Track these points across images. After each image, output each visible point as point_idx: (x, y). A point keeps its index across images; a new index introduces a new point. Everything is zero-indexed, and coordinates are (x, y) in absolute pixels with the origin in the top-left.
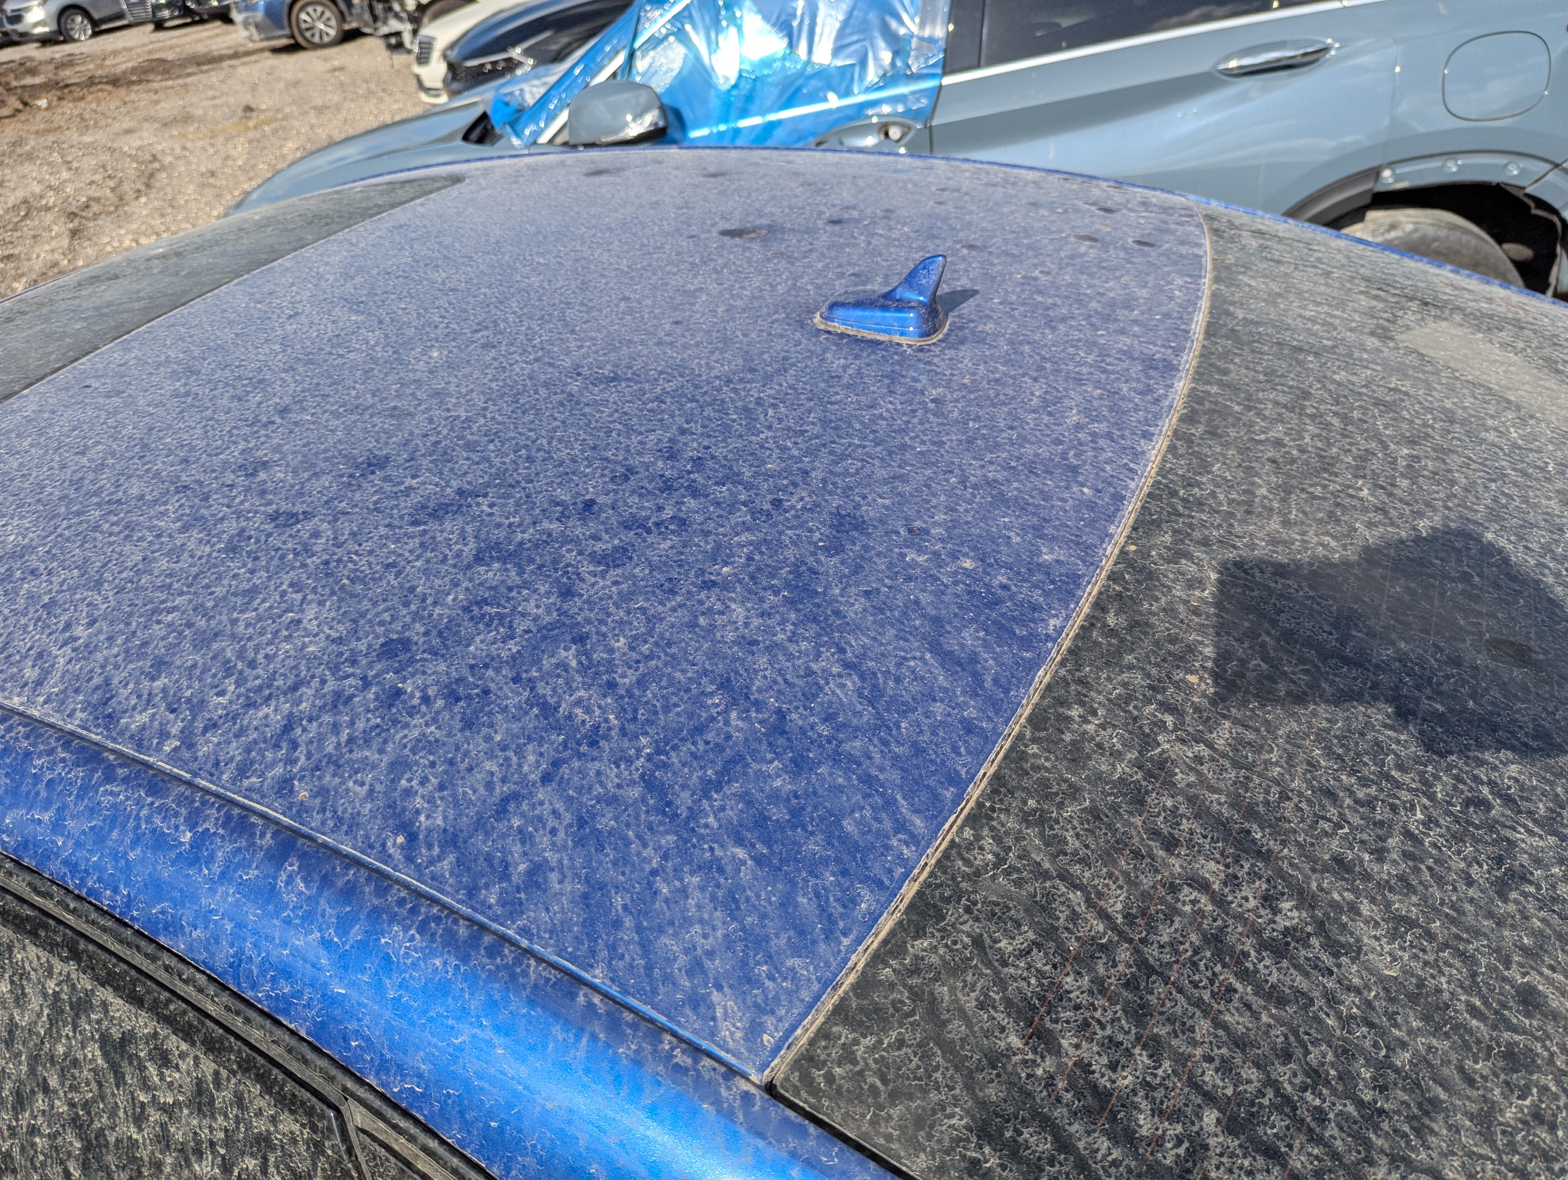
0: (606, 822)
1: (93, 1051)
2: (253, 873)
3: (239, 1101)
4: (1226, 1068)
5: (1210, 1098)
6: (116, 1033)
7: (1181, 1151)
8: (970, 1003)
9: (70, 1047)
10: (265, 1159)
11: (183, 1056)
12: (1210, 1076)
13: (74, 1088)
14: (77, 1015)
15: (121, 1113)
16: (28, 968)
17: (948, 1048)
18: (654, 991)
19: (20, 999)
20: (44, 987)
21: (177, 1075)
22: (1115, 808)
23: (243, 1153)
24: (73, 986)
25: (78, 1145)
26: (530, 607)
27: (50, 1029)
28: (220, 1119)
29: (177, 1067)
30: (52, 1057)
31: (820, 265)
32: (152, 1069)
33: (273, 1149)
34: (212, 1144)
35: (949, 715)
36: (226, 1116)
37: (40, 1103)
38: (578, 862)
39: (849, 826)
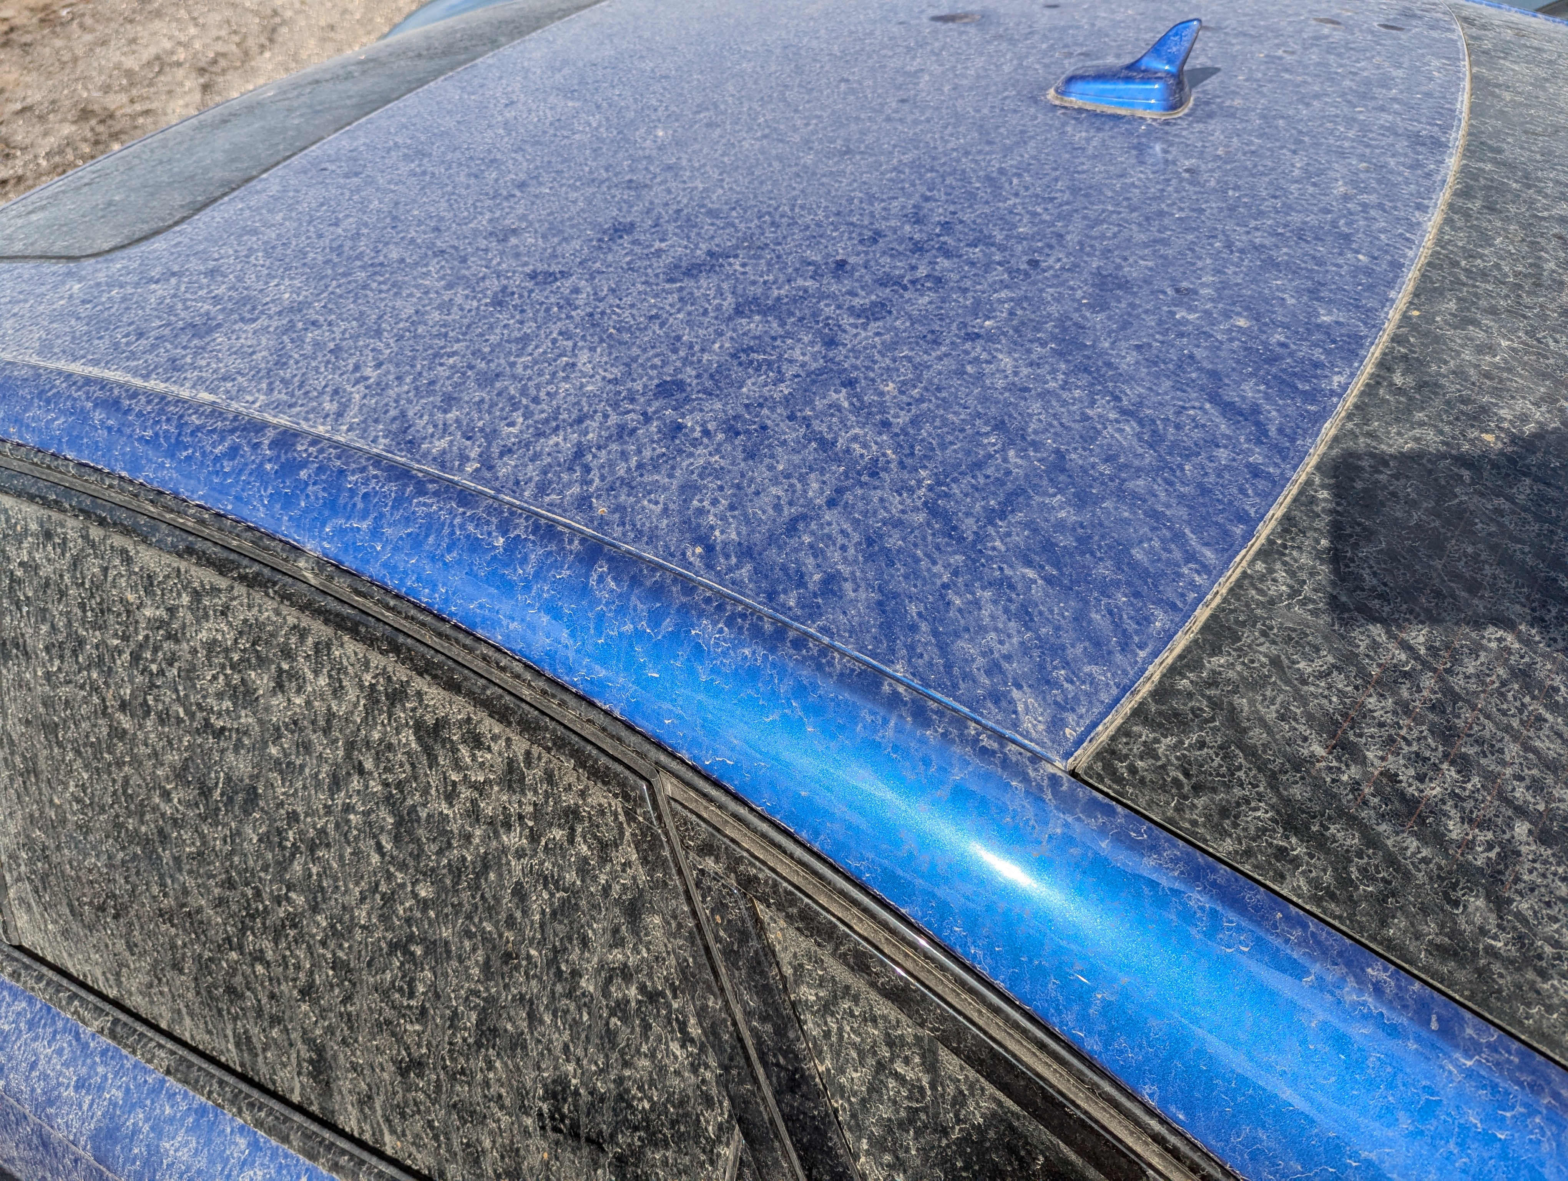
0: (894, 541)
1: (408, 736)
2: (565, 573)
3: (549, 777)
4: (1536, 786)
5: (1521, 812)
6: (430, 720)
7: (1493, 855)
8: (1270, 714)
9: (385, 733)
10: (572, 830)
11: (495, 738)
12: (1520, 793)
13: (387, 770)
14: (393, 704)
15: (433, 791)
16: (345, 663)
17: (1250, 752)
18: (955, 686)
19: (338, 691)
20: (361, 680)
21: (489, 756)
22: (1412, 551)
23: (551, 825)
24: (389, 679)
25: (391, 821)
26: (797, 354)
27: (366, 718)
28: (530, 795)
29: (489, 748)
30: (368, 742)
31: (1044, 46)
32: (464, 752)
33: (581, 820)
34: (521, 817)
35: (1234, 460)
36: (536, 792)
37: (356, 783)
38: (871, 575)
39: (1137, 554)
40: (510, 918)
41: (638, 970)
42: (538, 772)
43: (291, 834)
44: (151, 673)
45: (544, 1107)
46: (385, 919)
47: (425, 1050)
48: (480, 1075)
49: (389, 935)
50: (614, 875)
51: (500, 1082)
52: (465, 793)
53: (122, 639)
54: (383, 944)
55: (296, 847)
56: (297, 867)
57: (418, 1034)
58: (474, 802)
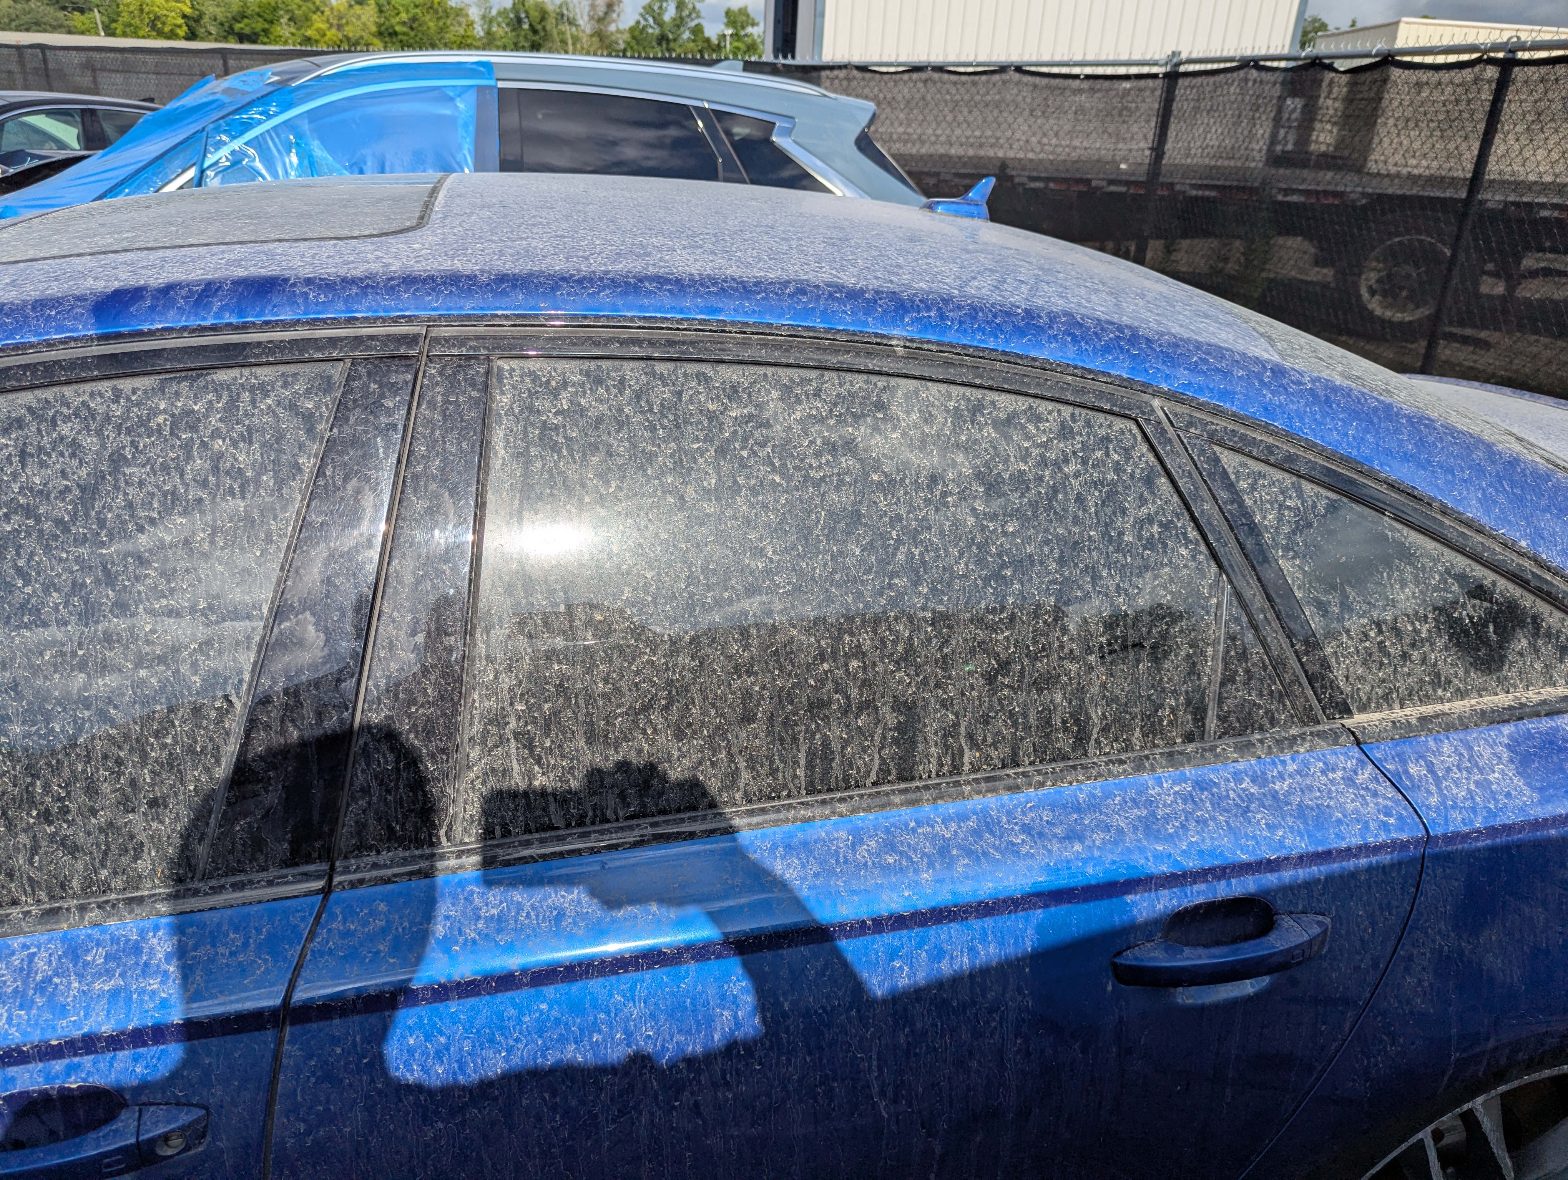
1: (988, 431)
6: (1003, 416)
11: (1050, 413)
13: (975, 457)
14: (974, 415)
15: (1013, 459)
16: (932, 399)
20: (947, 406)
21: (1048, 424)
23: (1094, 450)
25: (982, 489)
27: (955, 428)
28: (1078, 438)
29: (1048, 420)
30: (958, 444)
32: (1031, 427)
36: (1082, 434)
37: (952, 474)
40: (1076, 517)
41: (1157, 513)
42: (1081, 423)
43: (894, 533)
44: (742, 458)
45: (1104, 640)
46: (980, 562)
47: (1012, 649)
48: (1057, 644)
49: (984, 573)
50: (1136, 465)
51: (1072, 640)
52: (1035, 452)
53: (704, 441)
54: (979, 582)
55: (899, 541)
56: (900, 556)
57: (1007, 639)
58: (1042, 455)
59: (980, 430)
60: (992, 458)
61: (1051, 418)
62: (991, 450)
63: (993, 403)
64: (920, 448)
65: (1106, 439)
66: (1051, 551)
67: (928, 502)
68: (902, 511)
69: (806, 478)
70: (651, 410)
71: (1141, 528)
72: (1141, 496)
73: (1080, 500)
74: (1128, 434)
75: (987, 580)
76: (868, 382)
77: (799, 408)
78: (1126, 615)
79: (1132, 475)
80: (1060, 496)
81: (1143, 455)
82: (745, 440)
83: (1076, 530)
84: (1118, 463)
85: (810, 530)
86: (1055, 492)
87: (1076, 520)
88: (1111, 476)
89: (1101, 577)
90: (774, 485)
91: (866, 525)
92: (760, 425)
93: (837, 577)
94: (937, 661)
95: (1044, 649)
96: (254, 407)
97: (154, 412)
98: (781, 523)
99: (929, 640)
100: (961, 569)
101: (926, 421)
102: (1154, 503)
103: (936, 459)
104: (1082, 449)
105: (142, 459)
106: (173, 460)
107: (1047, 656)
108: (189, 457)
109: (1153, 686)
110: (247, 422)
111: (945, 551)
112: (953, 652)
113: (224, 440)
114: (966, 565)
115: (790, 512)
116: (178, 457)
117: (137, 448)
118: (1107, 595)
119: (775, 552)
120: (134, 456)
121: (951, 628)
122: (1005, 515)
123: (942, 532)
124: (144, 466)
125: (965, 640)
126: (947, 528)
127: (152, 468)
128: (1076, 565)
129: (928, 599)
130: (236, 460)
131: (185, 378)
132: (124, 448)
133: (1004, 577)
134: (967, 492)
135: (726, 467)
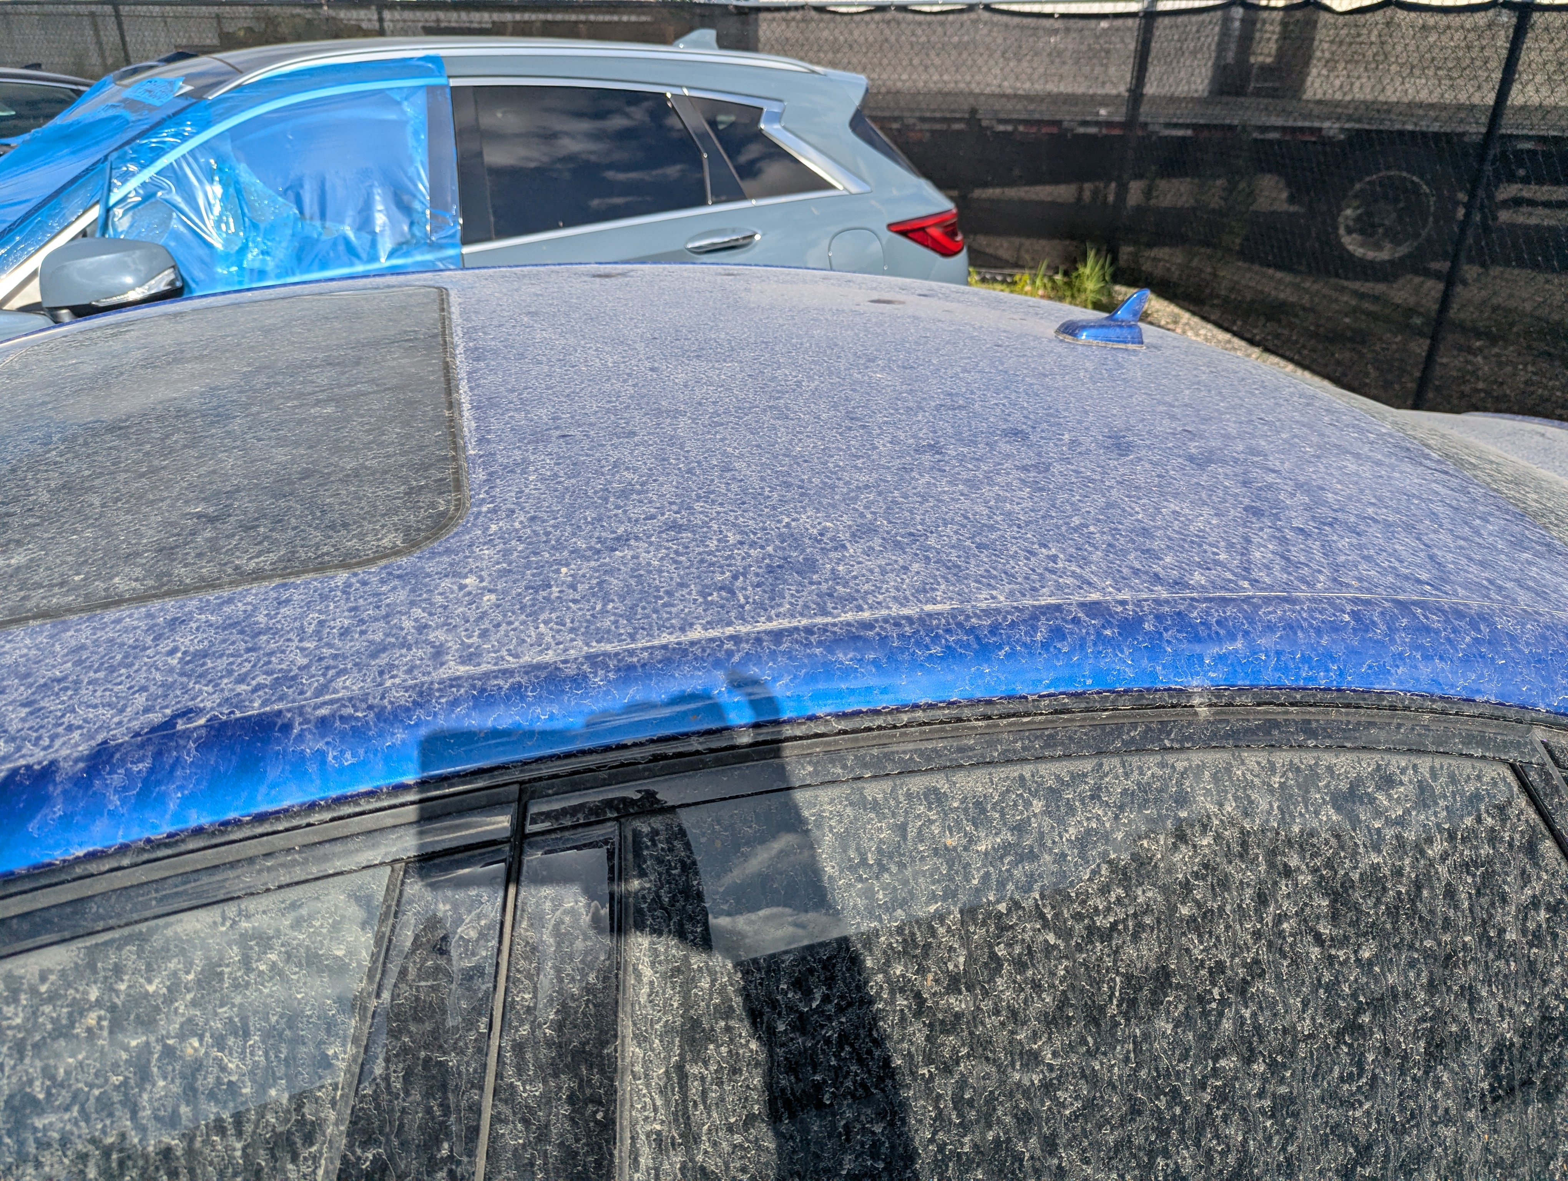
1: (1327, 813)
3: (1453, 779)
6: (1344, 786)
10: (1478, 810)
15: (1361, 850)
16: (1249, 777)
21: (1402, 789)
23: (1462, 817)
24: (1298, 769)
25: (1325, 903)
27: (1283, 818)
29: (1401, 783)
30: (1289, 841)
32: (1381, 797)
34: (1438, 826)
36: (1445, 797)
40: (1446, 919)
42: (1443, 779)
43: (1216, 992)
44: (999, 916)
45: (1485, 1085)
46: (1331, 1012)
47: (1374, 1126)
48: (1429, 1104)
49: (1335, 1026)
50: (1514, 829)
51: (1447, 1095)
52: (1389, 833)
53: (944, 899)
54: (1330, 1041)
55: (1223, 1002)
56: (1227, 1025)
57: (1368, 1113)
58: (1398, 837)
59: (1317, 813)
60: (1335, 854)
61: (1405, 779)
62: (1333, 842)
63: (1330, 769)
64: (1241, 856)
65: (1476, 797)
66: (1418, 975)
67: (1257, 935)
68: (1224, 957)
69: (1091, 930)
70: (864, 862)
71: (1525, 918)
72: (1523, 872)
73: (1450, 893)
74: (1501, 785)
75: (1339, 1036)
76: (1162, 765)
77: (1072, 821)
78: (1512, 1044)
79: (1511, 845)
80: (1425, 893)
81: (1521, 812)
82: (1001, 885)
83: (1447, 938)
84: (1492, 830)
85: (1102, 1010)
86: (1419, 888)
87: (1447, 924)
88: (1486, 850)
89: (1480, 1000)
90: (1048, 949)
91: (1179, 987)
92: (1020, 859)
93: (1143, 1074)
94: (1279, 1165)
95: (1413, 1116)
96: (249, 970)
97: (79, 1009)
98: (1060, 1008)
99: (1269, 1139)
100: (1305, 1026)
101: (1246, 814)
102: (1539, 878)
103: (1263, 868)
104: (1449, 818)
105: (64, 1096)
106: (117, 1088)
107: (1417, 1125)
108: (144, 1076)
109: (1544, 1133)
110: (238, 1000)
111: (1285, 1004)
112: (1300, 1148)
113: (201, 1039)
114: (1313, 1019)
115: (1072, 987)
116: (125, 1083)
117: (53, 1078)
118: (1487, 1022)
119: (1055, 1054)
120: (49, 1094)
121: (1295, 1115)
122: (1358, 935)
123: (1278, 976)
124: (67, 1109)
125: (1315, 1128)
126: (1284, 970)
127: (82, 1110)
128: (1449, 989)
129: (1265, 1081)
130: (223, 1069)
131: (128, 940)
132: (30, 1082)
133: (1361, 1026)
134: (1308, 910)
135: (978, 934)
